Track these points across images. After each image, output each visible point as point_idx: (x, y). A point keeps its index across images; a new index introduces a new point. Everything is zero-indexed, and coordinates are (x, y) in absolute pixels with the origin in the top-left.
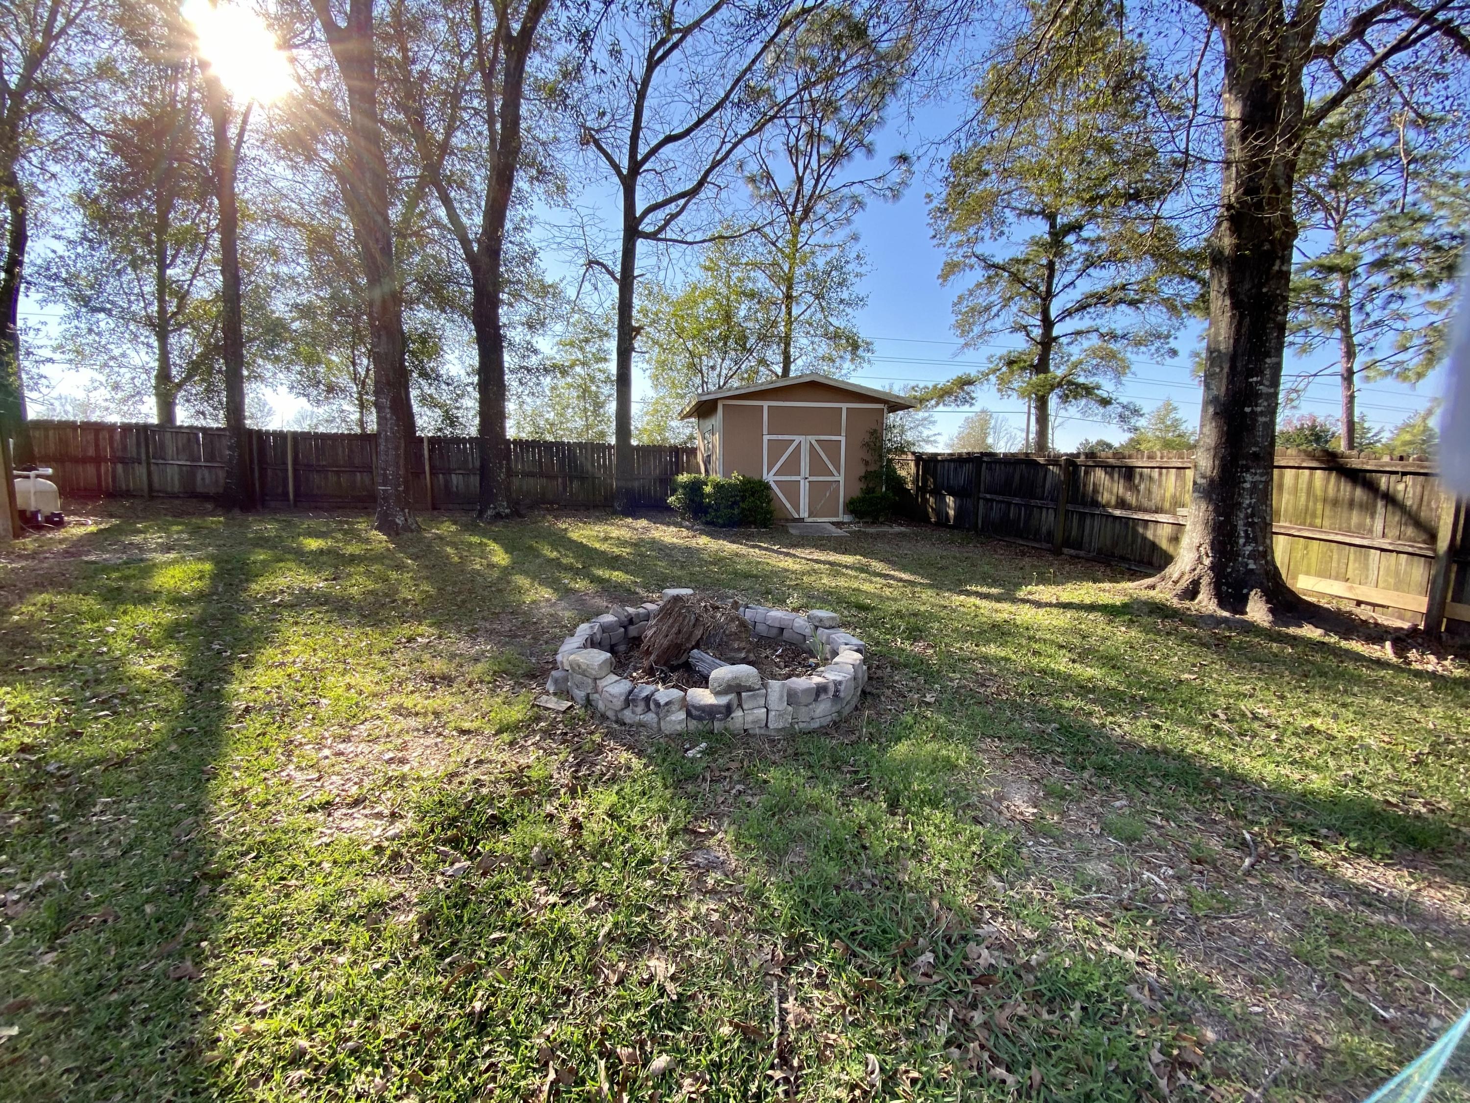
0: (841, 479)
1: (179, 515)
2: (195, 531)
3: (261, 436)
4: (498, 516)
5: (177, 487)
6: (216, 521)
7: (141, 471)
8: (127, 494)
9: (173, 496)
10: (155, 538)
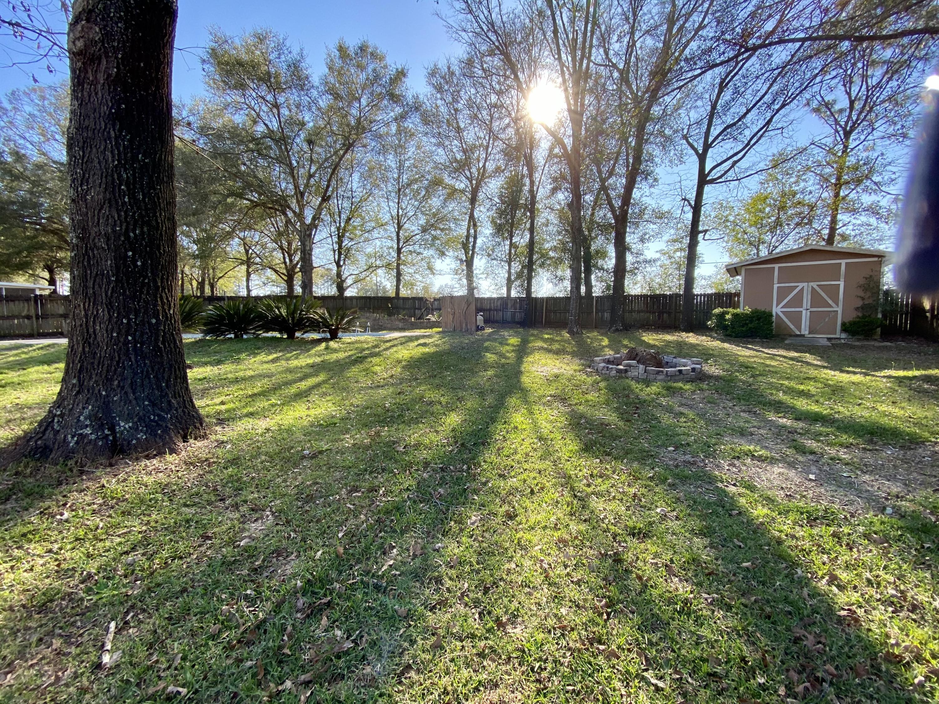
0: (840, 310)
1: (511, 328)
2: (516, 332)
3: (536, 299)
4: (617, 330)
5: (509, 319)
6: (521, 330)
7: (501, 313)
8: (497, 322)
9: (509, 323)
10: (506, 334)
